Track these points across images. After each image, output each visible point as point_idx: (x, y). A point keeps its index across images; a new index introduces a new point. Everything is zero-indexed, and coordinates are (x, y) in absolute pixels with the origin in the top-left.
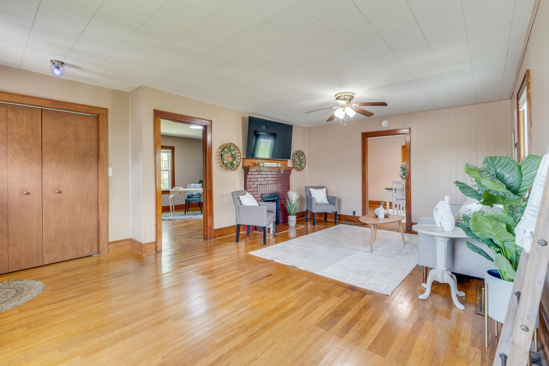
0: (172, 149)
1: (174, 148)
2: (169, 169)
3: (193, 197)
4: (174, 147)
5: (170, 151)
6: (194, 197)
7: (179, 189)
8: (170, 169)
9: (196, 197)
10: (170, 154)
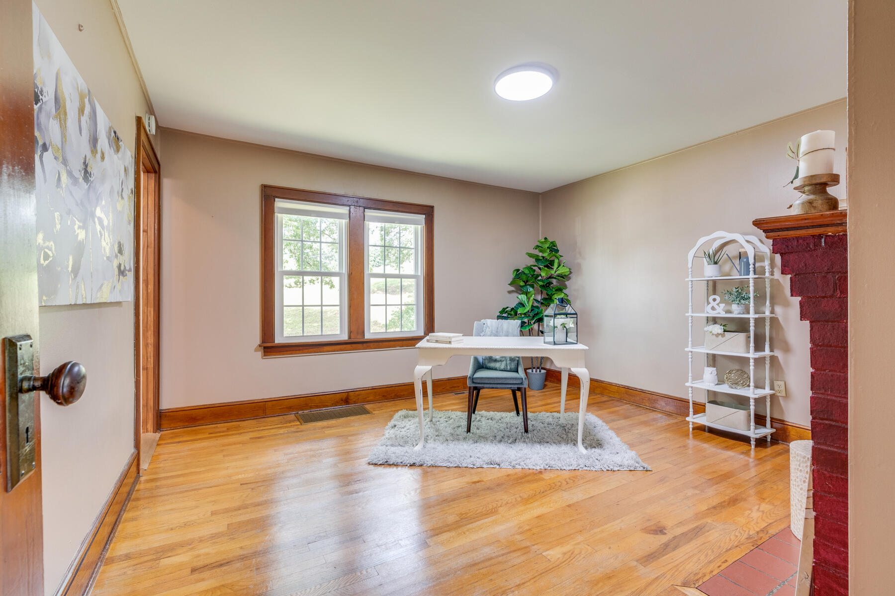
0: (428, 212)
1: (433, 211)
2: (419, 274)
3: (492, 365)
4: (432, 207)
5: (422, 218)
6: (497, 365)
7: (450, 342)
8: (421, 272)
9: (502, 367)
10: (421, 228)
